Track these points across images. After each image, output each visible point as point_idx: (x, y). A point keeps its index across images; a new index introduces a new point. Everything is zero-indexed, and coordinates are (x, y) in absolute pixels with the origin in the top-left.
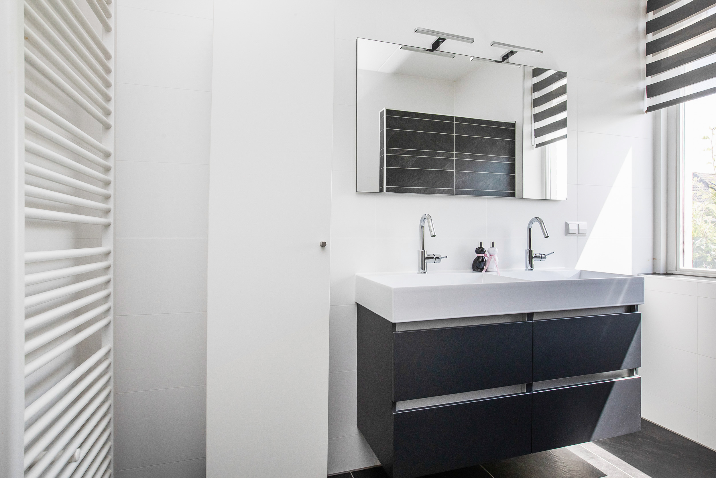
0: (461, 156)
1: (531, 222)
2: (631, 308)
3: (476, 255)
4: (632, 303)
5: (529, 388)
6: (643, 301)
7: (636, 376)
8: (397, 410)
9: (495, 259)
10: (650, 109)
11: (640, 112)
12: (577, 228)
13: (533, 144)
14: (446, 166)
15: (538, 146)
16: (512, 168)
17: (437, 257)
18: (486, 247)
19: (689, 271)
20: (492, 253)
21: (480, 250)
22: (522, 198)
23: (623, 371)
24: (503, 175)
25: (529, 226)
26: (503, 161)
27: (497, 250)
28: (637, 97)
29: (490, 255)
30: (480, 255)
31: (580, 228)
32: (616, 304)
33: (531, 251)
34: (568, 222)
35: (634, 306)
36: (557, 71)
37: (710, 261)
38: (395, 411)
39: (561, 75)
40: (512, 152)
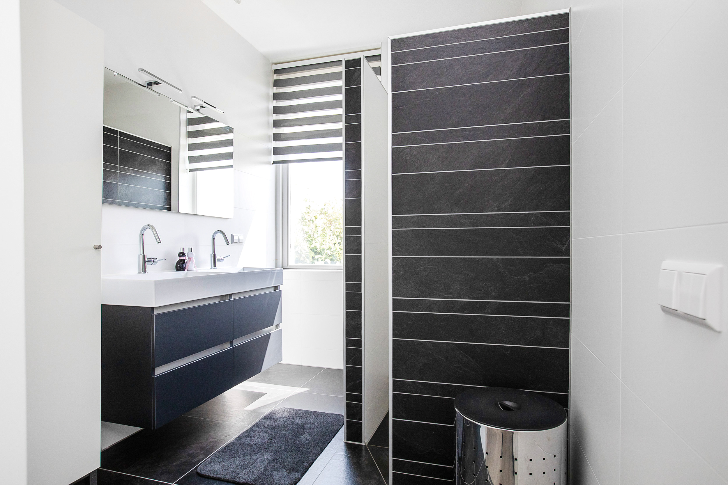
0: (124, 170)
1: (215, 233)
2: (276, 288)
3: (178, 258)
4: (276, 284)
5: (231, 343)
6: (282, 283)
7: (279, 329)
8: (155, 375)
9: (193, 260)
10: (275, 162)
11: (269, 163)
12: (238, 239)
13: (187, 168)
14: (110, 178)
15: (191, 170)
16: (168, 187)
17: (155, 260)
18: (186, 252)
19: (294, 266)
20: (190, 256)
21: (182, 254)
22: (177, 212)
23: (274, 326)
24: (161, 192)
25: (213, 236)
26: (159, 179)
27: (194, 254)
28: (266, 153)
29: (189, 258)
30: (182, 258)
31: (240, 239)
32: (271, 285)
33: (215, 255)
34: (233, 235)
35: (278, 286)
36: (227, 126)
37: (302, 260)
38: (155, 376)
39: (230, 130)
40: (168, 172)
